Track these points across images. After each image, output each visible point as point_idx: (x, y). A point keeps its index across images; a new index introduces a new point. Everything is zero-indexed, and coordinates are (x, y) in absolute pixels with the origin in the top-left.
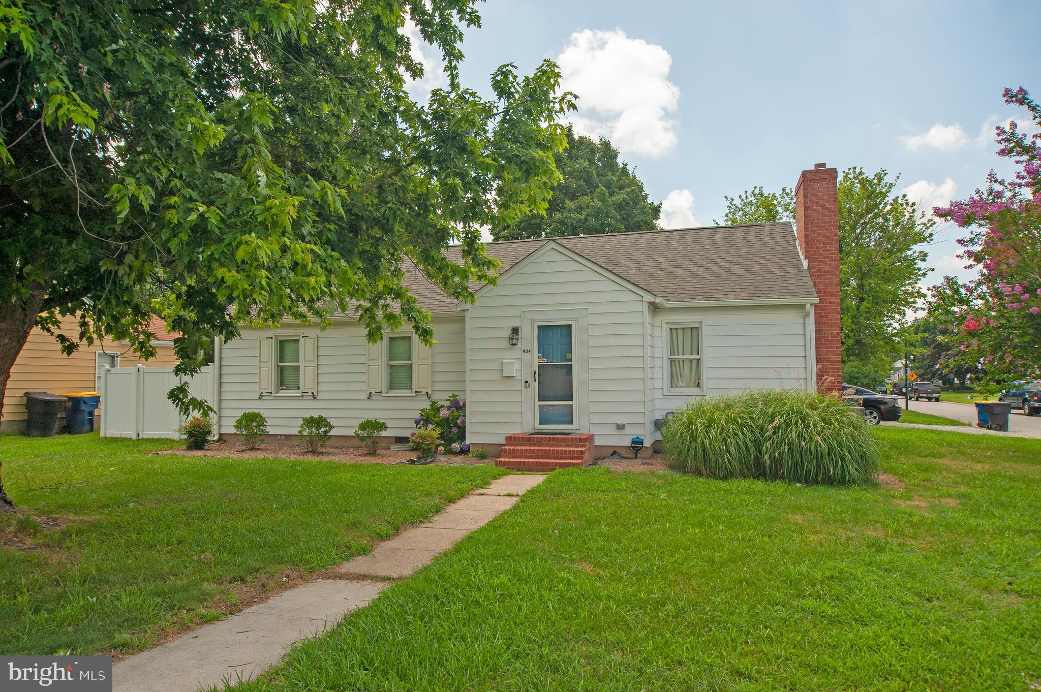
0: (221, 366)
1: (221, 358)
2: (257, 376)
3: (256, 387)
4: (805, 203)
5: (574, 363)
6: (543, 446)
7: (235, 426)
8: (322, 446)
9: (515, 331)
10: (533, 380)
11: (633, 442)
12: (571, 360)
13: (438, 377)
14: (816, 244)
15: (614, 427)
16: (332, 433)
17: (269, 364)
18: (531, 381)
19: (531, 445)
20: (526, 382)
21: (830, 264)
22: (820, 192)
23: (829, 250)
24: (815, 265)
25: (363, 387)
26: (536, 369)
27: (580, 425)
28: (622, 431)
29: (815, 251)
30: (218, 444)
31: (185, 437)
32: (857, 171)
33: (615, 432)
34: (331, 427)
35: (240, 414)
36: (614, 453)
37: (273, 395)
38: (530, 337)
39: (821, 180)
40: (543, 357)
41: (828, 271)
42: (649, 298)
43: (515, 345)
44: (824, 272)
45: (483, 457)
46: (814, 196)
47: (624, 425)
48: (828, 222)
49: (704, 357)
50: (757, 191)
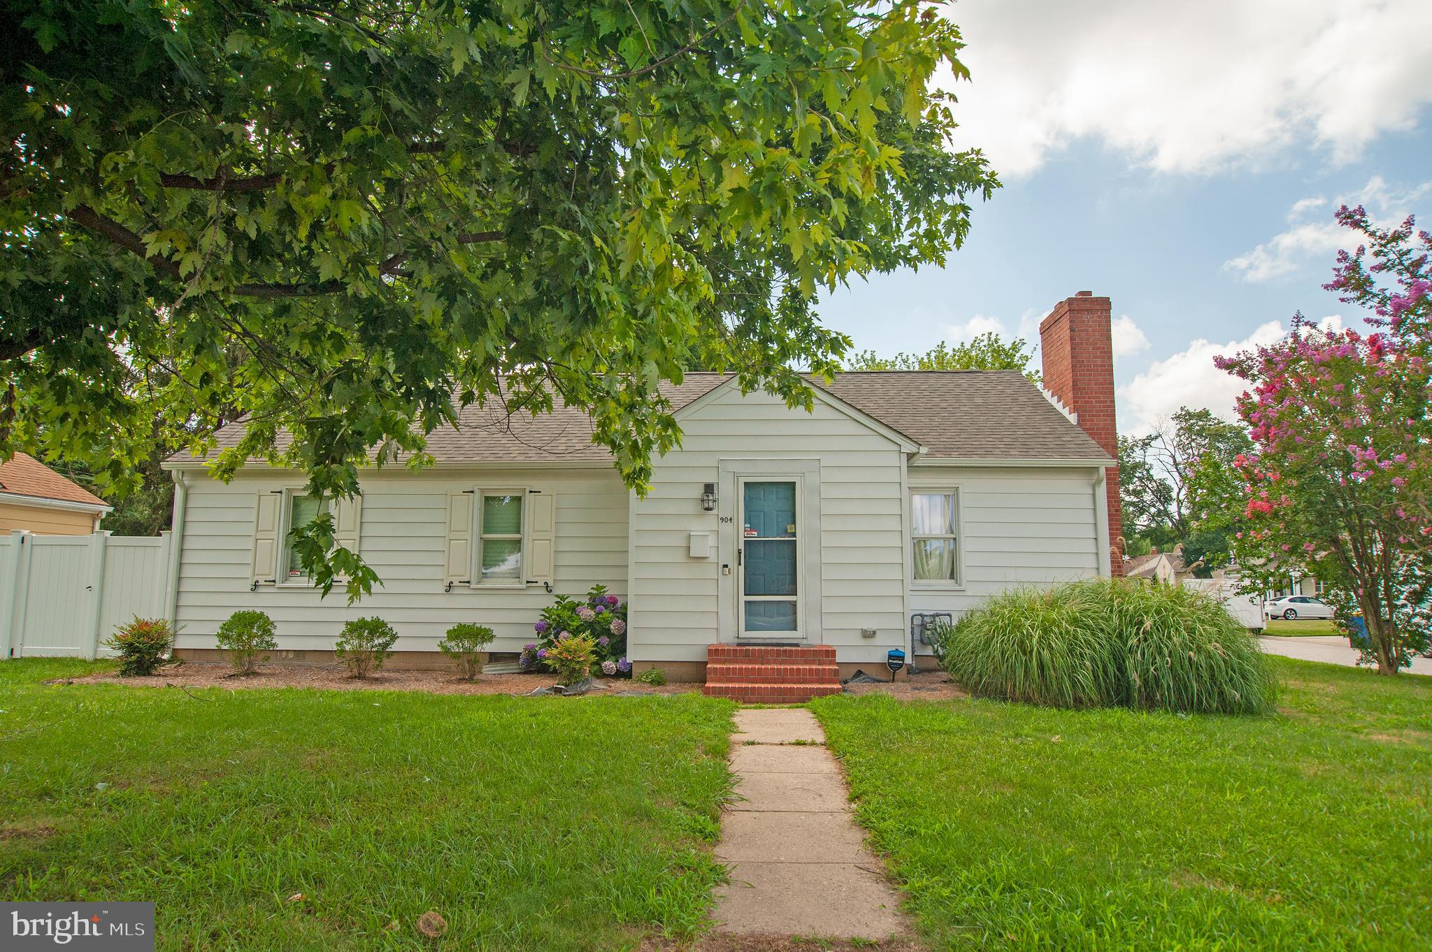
0: (183, 537)
1: (184, 523)
2: (251, 554)
3: (247, 572)
4: (1072, 339)
5: (799, 538)
6: (768, 663)
7: (218, 635)
8: (377, 667)
9: (709, 488)
10: (736, 564)
11: (890, 657)
12: (794, 535)
13: (566, 560)
14: (1086, 393)
15: (859, 634)
16: (396, 647)
17: (274, 535)
18: (733, 564)
19: (749, 662)
20: (726, 566)
21: (1106, 420)
22: (1090, 326)
23: (1103, 402)
24: (1085, 420)
25: (439, 573)
26: (742, 547)
27: (809, 632)
28: (870, 640)
29: (1086, 402)
30: (173, 666)
31: (120, 653)
32: (993, 337)
33: (862, 642)
34: (394, 637)
35: (227, 616)
36: (859, 673)
37: (277, 585)
38: (731, 498)
39: (1089, 311)
40: (752, 529)
41: (1103, 429)
42: (908, 447)
43: (711, 509)
44: (1097, 429)
45: (659, 682)
46: (1083, 330)
47: (874, 632)
48: (1101, 366)
49: (962, 536)
50: (868, 356)
